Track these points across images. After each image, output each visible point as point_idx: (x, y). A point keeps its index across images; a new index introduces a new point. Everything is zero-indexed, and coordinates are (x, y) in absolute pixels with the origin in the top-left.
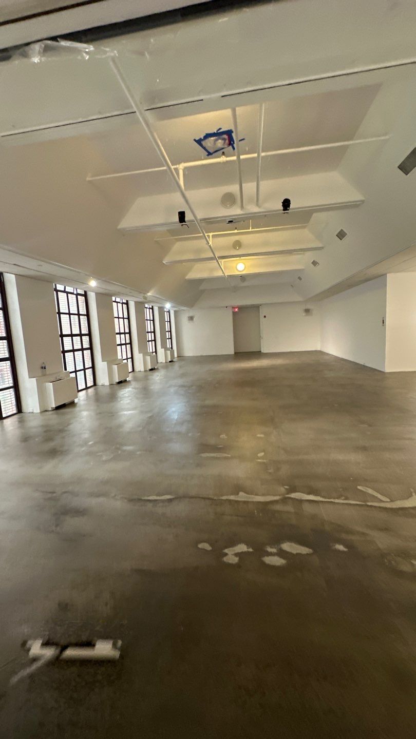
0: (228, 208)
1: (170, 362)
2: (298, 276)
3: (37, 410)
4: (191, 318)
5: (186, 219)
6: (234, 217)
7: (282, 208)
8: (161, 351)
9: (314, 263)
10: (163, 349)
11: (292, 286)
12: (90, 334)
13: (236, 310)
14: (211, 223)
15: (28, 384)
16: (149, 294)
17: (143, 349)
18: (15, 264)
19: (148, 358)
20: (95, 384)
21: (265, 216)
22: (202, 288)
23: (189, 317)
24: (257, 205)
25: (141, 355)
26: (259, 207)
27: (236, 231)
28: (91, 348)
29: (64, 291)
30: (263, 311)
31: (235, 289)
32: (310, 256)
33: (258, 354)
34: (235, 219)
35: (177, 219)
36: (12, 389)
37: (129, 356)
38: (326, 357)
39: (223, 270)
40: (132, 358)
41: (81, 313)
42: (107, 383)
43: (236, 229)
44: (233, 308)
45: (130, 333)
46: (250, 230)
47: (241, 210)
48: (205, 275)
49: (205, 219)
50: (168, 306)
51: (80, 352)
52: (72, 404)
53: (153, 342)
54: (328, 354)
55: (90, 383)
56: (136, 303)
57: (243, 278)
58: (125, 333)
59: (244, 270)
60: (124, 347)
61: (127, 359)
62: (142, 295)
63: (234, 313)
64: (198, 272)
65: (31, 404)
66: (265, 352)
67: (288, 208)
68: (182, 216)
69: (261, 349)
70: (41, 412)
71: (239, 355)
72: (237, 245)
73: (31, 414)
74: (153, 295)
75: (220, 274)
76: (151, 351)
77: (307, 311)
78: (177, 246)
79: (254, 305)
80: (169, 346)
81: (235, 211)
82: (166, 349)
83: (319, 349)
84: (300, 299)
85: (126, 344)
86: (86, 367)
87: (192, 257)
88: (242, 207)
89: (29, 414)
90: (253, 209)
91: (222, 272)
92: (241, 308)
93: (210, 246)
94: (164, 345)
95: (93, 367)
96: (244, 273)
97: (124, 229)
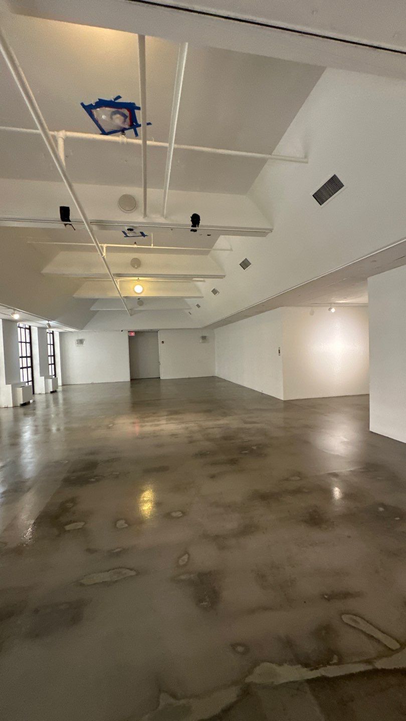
0: (126, 213)
1: (52, 392)
5: (71, 218)
6: (134, 225)
7: (191, 223)
8: (40, 382)
9: (215, 292)
10: (43, 377)
13: (133, 334)
14: (104, 228)
17: (13, 378)
19: (20, 390)
23: (77, 340)
24: (162, 214)
25: (10, 386)
26: (165, 218)
27: (135, 246)
30: (161, 337)
31: (132, 312)
32: (210, 284)
33: (157, 380)
35: (58, 215)
39: (119, 289)
43: (135, 243)
44: (129, 332)
46: (152, 247)
47: (144, 217)
49: (97, 221)
53: (29, 369)
56: (6, 321)
57: (141, 301)
59: (142, 292)
63: (130, 338)
64: (89, 291)
66: (164, 378)
67: (196, 226)
68: (65, 213)
71: (135, 382)
72: (136, 263)
75: (116, 295)
76: (25, 380)
77: (204, 338)
78: (61, 256)
79: (151, 330)
80: (51, 372)
81: (136, 218)
82: (47, 377)
83: (215, 375)
84: (198, 327)
90: (157, 218)
91: (117, 292)
92: (137, 332)
93: (103, 258)
94: (45, 372)
96: (142, 295)
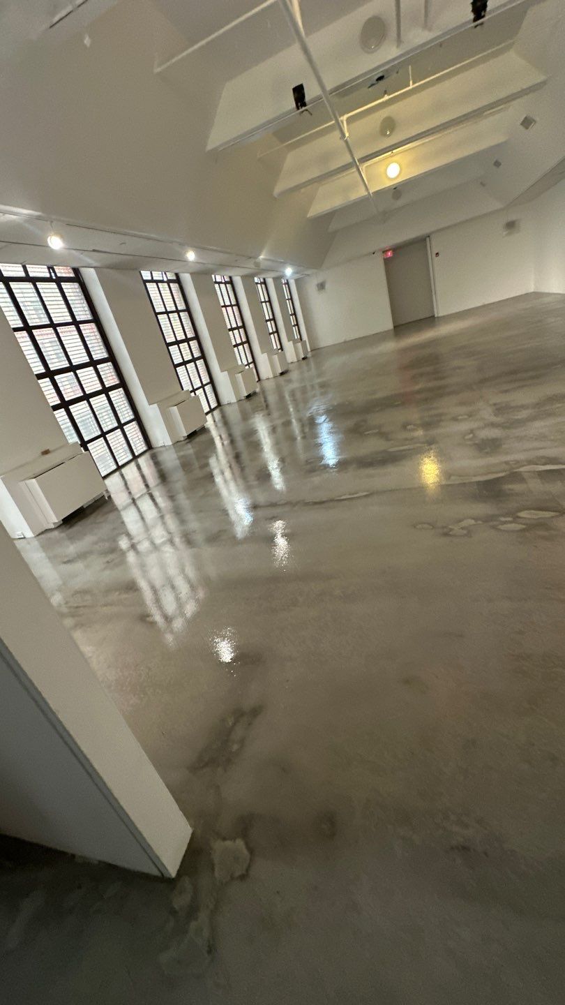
0: (372, 52)
1: (303, 359)
2: (493, 160)
3: (169, 443)
4: (321, 286)
5: (307, 99)
6: (386, 67)
7: (472, 16)
8: (288, 346)
9: (527, 122)
10: (291, 342)
11: (483, 184)
12: (197, 338)
13: (389, 254)
14: (347, 93)
15: (151, 413)
16: (262, 257)
17: (266, 346)
18: (94, 251)
19: (276, 357)
20: (219, 404)
21: (441, 45)
22: (333, 226)
23: (318, 285)
24: (426, 26)
25: (265, 355)
26: (430, 30)
27: (386, 97)
28: (203, 356)
29: (152, 281)
30: (435, 245)
31: (386, 216)
32: (516, 111)
33: (430, 320)
34: (387, 71)
35: (292, 103)
36: (134, 423)
37: (250, 360)
38: (546, 300)
39: (367, 183)
40: (254, 362)
41: (179, 308)
42: (234, 400)
43: (385, 93)
44: (383, 252)
45: (244, 326)
46: (411, 87)
47: (398, 47)
48: (337, 202)
49: (337, 89)
50: (289, 271)
51: (192, 364)
52: (204, 430)
53: (276, 334)
54: (549, 294)
55: (213, 405)
56: (244, 278)
57: (397, 191)
58: (238, 328)
59: (398, 176)
60: (241, 347)
61: (248, 364)
62: (252, 261)
63: (387, 262)
64: (325, 201)
65: (161, 437)
66: (441, 314)
67: (483, 14)
68: (299, 92)
69: (433, 311)
70: (173, 444)
71: (400, 329)
72: (389, 125)
73: (164, 449)
74: (268, 258)
75: (363, 193)
76: (275, 347)
77: (511, 225)
78: (291, 159)
79: (416, 238)
80: (297, 336)
81: (389, 52)
82: (295, 342)
83: (532, 289)
84: (498, 205)
85: (242, 344)
86: (204, 383)
87: (315, 173)
88: (399, 40)
89: (161, 449)
90: (418, 37)
91: (363, 188)
92: (396, 249)
93: (346, 142)
94: (290, 337)
95: (212, 382)
96: (400, 180)
97: (215, 150)
